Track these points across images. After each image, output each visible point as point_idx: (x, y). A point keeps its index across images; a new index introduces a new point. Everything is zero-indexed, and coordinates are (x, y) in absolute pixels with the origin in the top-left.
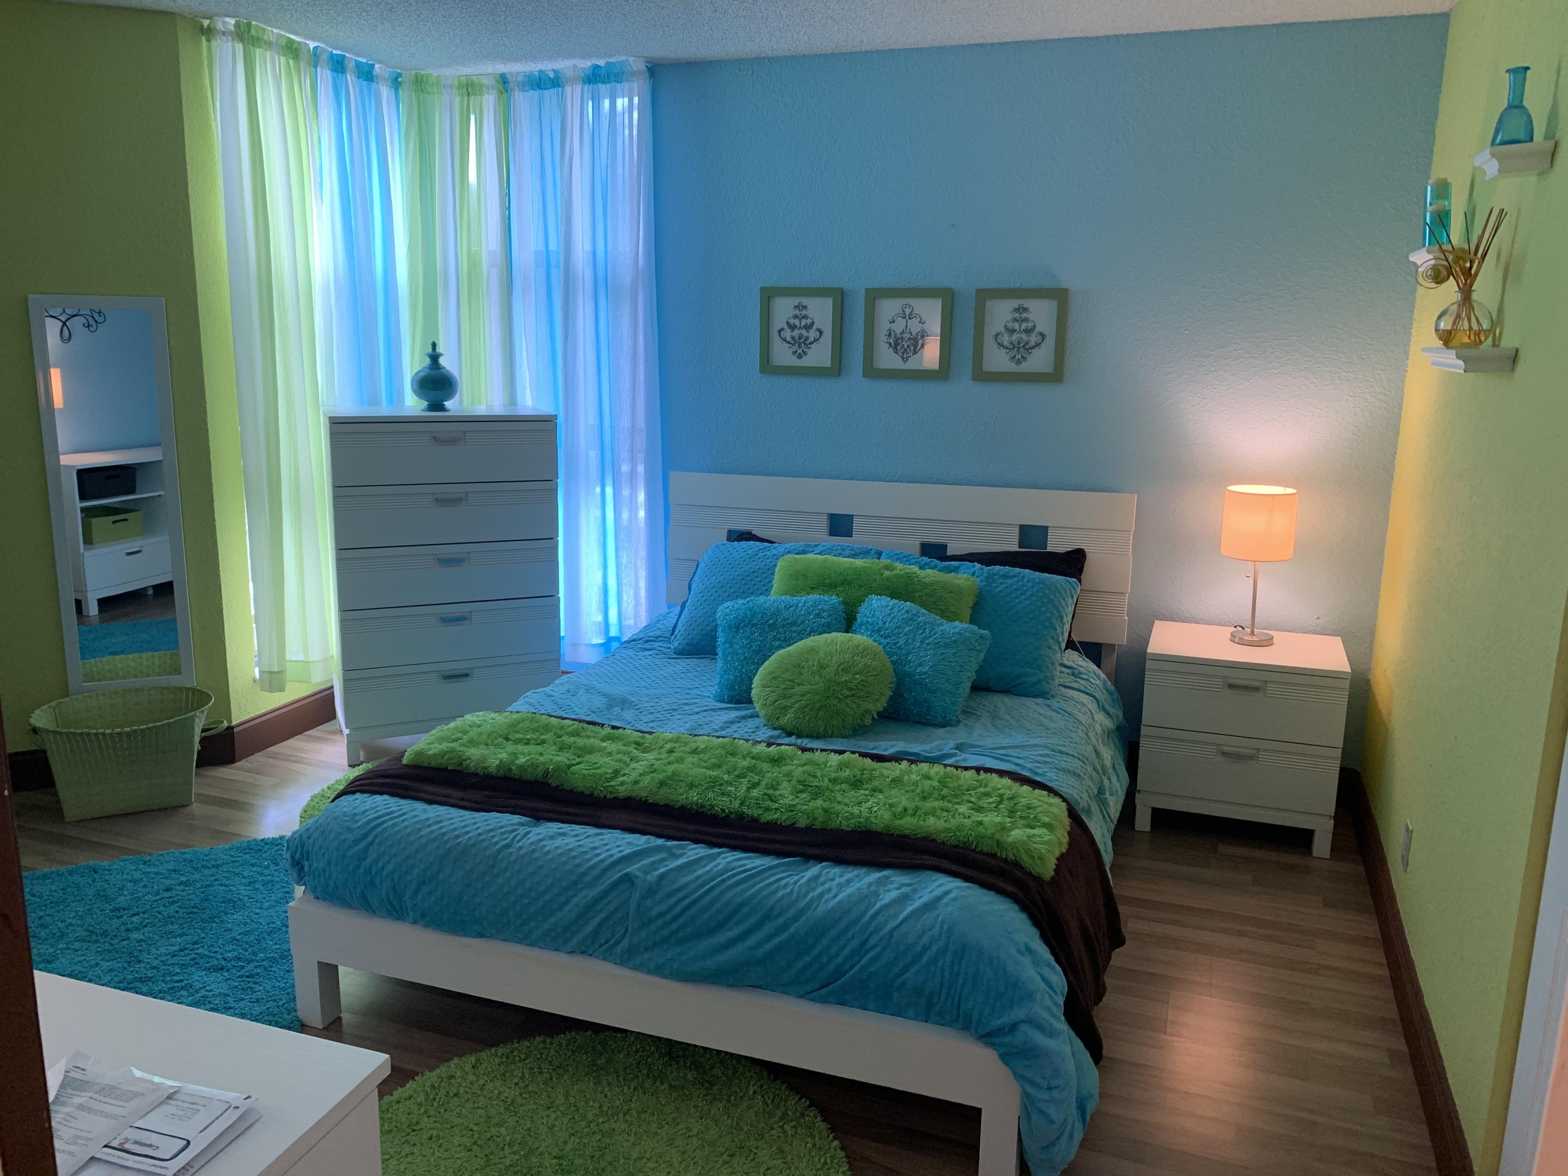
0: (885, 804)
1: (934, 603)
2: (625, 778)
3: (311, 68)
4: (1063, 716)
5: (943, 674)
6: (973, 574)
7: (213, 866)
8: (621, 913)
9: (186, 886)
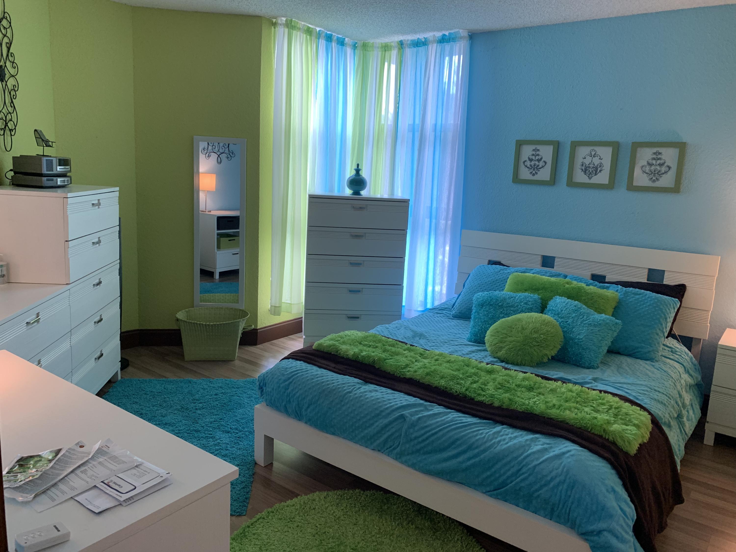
0: (543, 401)
1: (592, 304)
2: (411, 369)
3: (317, 39)
4: (661, 372)
5: (592, 341)
6: (617, 291)
7: (237, 388)
8: (397, 434)
9: (224, 394)
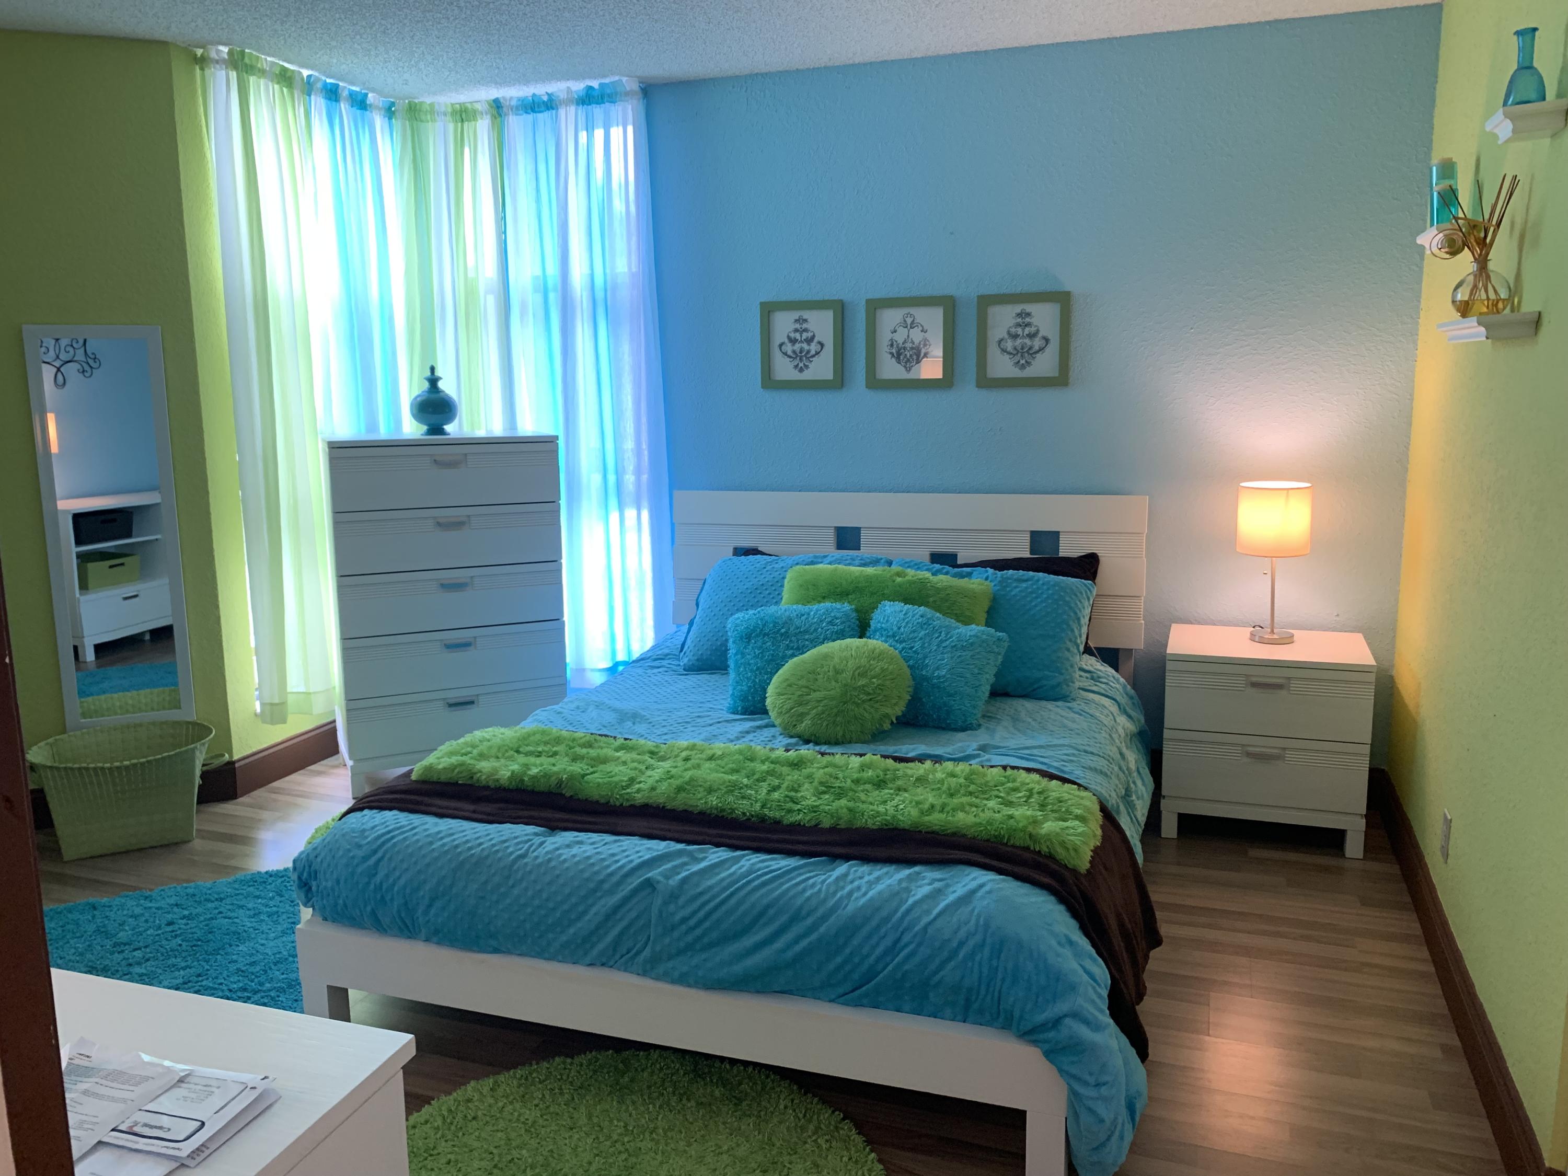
0: (911, 802)
1: (949, 608)
2: (641, 785)
3: (305, 96)
4: (1085, 717)
5: (961, 677)
6: (987, 579)
7: (217, 900)
8: (642, 922)
9: (188, 920)
